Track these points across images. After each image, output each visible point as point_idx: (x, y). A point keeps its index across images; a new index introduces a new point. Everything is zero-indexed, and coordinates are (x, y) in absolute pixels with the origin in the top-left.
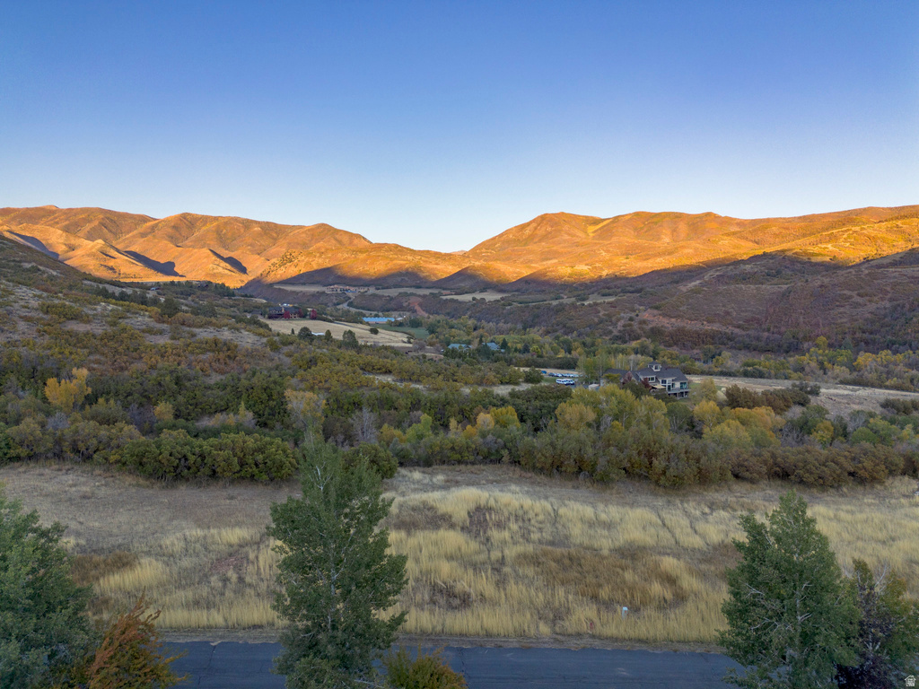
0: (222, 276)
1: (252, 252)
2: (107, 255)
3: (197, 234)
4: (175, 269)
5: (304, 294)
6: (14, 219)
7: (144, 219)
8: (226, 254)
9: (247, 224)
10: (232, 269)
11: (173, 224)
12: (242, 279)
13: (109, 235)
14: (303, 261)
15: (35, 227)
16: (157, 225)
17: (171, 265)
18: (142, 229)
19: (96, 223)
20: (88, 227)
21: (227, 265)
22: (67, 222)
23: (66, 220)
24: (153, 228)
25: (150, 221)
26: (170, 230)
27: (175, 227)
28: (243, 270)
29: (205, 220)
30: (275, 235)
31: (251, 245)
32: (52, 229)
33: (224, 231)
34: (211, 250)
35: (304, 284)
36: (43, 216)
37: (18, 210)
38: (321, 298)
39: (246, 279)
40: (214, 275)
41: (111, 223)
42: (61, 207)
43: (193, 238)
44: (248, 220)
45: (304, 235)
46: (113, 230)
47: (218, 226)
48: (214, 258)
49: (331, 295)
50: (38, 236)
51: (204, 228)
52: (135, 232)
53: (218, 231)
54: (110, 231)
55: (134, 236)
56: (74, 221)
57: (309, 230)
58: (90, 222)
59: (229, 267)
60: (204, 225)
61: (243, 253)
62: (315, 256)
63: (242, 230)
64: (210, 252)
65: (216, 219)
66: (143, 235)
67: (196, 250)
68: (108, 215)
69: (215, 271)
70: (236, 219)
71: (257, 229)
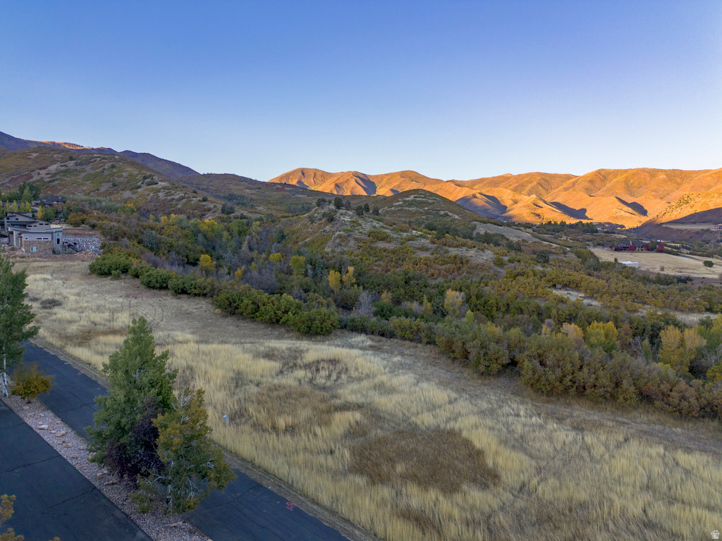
0: (623, 218)
1: (655, 197)
2: (537, 206)
3: (608, 185)
4: (586, 214)
5: (689, 232)
6: (485, 185)
7: (568, 177)
8: (630, 200)
9: (653, 173)
10: (633, 212)
11: (589, 179)
12: (641, 220)
13: (543, 191)
14: (700, 201)
15: (495, 189)
16: (577, 181)
17: (584, 211)
18: (565, 185)
19: (535, 183)
20: (530, 186)
21: (629, 209)
22: (516, 185)
23: (517, 182)
24: (574, 184)
25: (572, 178)
26: (587, 184)
27: (591, 182)
28: (644, 212)
29: (616, 173)
30: (679, 180)
31: (655, 191)
32: (505, 190)
33: (632, 181)
34: (617, 198)
35: (695, 223)
36: (503, 182)
37: (488, 179)
38: (705, 236)
39: (644, 219)
40: (616, 218)
41: (545, 182)
42: (514, 174)
43: (604, 189)
44: (654, 170)
45: (709, 179)
46: (546, 187)
47: (627, 177)
48: (618, 203)
49: (716, 232)
50: (496, 195)
51: (615, 180)
52: (562, 187)
53: (626, 182)
54: (544, 188)
55: (559, 191)
56: (520, 183)
57: (715, 173)
58: (531, 183)
59: (630, 210)
60: (615, 178)
61: (646, 198)
62: (713, 197)
63: (648, 179)
64: (616, 199)
65: (626, 171)
66: (566, 189)
67: (604, 198)
68: (544, 177)
69: (618, 214)
70: (644, 170)
71: (663, 176)
